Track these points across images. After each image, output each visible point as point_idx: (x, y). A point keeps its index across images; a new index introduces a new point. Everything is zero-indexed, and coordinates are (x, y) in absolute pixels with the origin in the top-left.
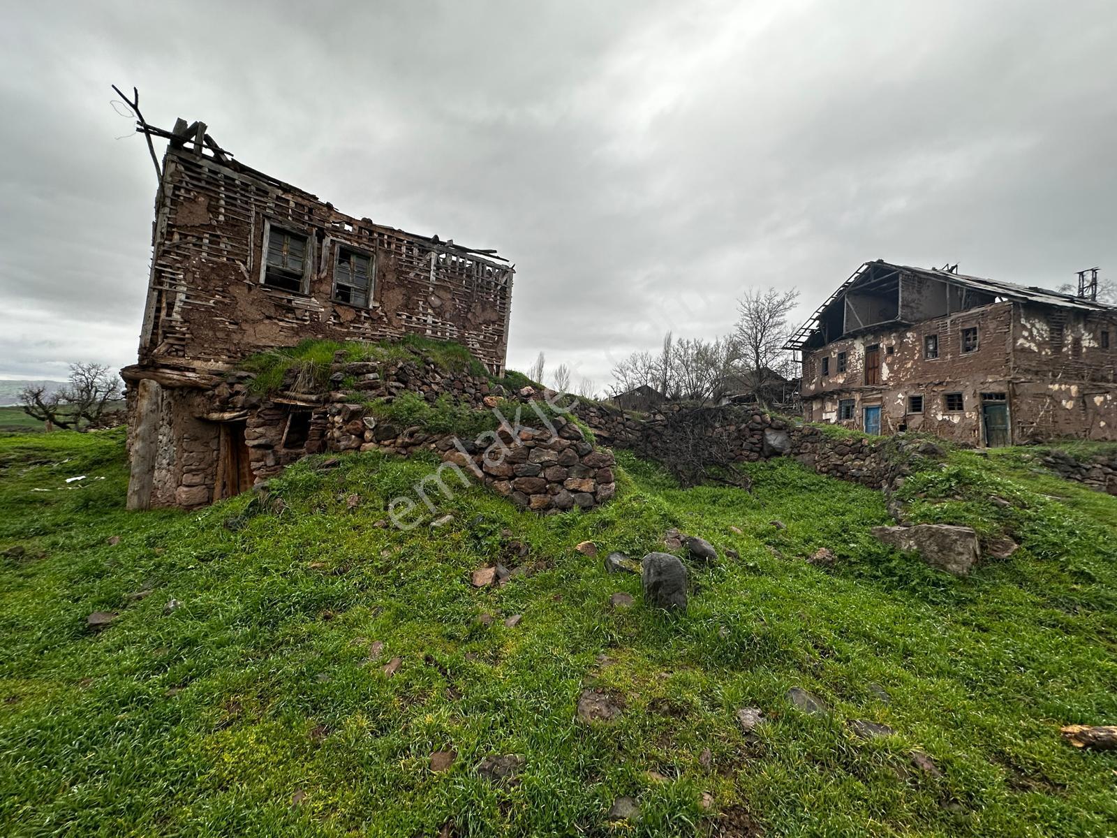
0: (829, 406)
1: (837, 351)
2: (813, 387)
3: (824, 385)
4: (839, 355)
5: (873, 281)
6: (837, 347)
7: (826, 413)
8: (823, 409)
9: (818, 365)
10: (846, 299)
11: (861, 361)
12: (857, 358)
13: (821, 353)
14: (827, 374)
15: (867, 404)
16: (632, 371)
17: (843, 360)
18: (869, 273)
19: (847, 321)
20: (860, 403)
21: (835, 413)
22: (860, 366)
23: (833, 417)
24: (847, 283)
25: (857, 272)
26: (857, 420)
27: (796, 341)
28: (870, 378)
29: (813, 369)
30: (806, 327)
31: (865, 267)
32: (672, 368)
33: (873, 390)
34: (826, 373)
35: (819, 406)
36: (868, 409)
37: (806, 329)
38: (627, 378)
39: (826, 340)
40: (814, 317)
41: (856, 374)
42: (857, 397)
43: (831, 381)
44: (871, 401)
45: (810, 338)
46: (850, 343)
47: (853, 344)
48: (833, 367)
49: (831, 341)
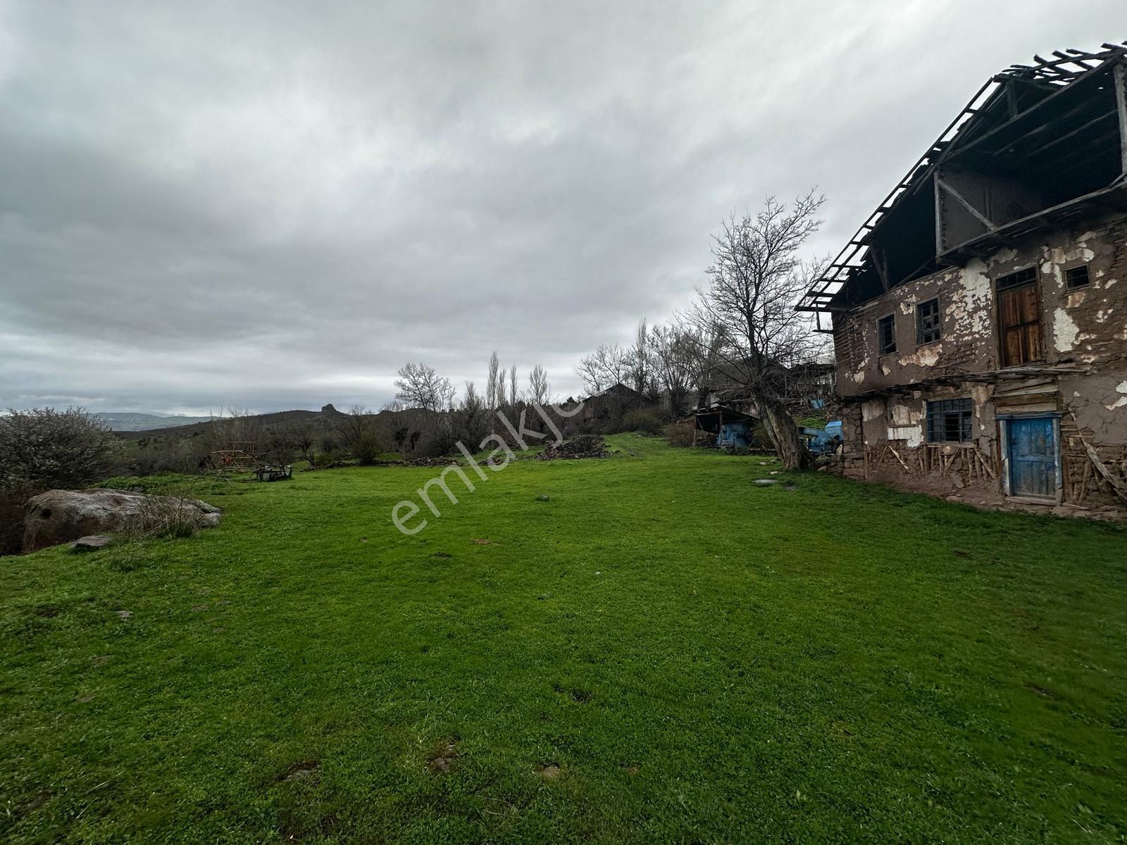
0: (901, 413)
1: (914, 299)
2: (860, 377)
3: (886, 371)
4: (919, 307)
5: (1016, 117)
6: (913, 292)
7: (896, 427)
8: (886, 420)
9: (869, 334)
10: (937, 182)
11: (983, 313)
12: (970, 307)
13: (875, 309)
14: (893, 349)
15: (1011, 409)
16: (600, 368)
17: (930, 318)
18: (1005, 99)
19: (944, 228)
20: (990, 406)
21: (919, 429)
22: (980, 325)
23: (915, 437)
24: (938, 144)
25: (967, 110)
26: (984, 443)
27: (822, 294)
28: (1012, 350)
29: (858, 343)
30: (840, 262)
31: (994, 86)
32: (648, 362)
33: (1025, 376)
34: (888, 345)
35: (877, 413)
36: (1011, 421)
37: (841, 267)
38: (596, 376)
39: (885, 281)
40: (858, 239)
41: (969, 344)
42: (980, 394)
43: (903, 362)
44: (1020, 402)
45: (847, 284)
46: (948, 277)
47: (958, 278)
48: (905, 332)
49: (895, 281)
